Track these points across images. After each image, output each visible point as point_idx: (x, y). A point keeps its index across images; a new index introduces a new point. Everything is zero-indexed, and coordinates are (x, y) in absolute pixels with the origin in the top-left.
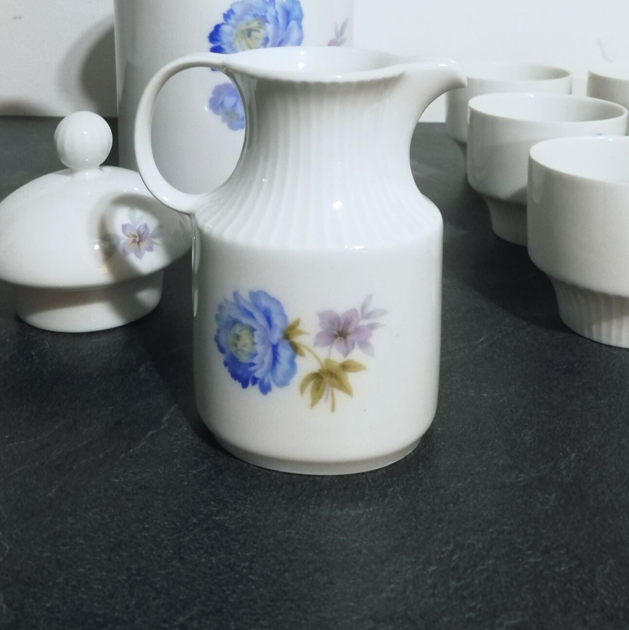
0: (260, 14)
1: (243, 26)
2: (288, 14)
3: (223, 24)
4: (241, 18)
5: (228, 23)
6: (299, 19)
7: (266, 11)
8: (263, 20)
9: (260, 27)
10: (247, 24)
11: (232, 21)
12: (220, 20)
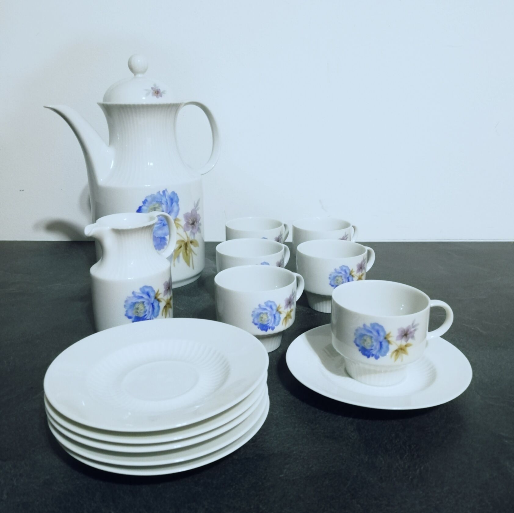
0: (159, 201)
1: (152, 206)
2: (172, 200)
3: (142, 206)
4: (151, 203)
5: (145, 206)
6: (177, 202)
7: (162, 199)
8: (161, 203)
9: (160, 207)
10: (154, 205)
11: (147, 204)
12: (141, 204)
